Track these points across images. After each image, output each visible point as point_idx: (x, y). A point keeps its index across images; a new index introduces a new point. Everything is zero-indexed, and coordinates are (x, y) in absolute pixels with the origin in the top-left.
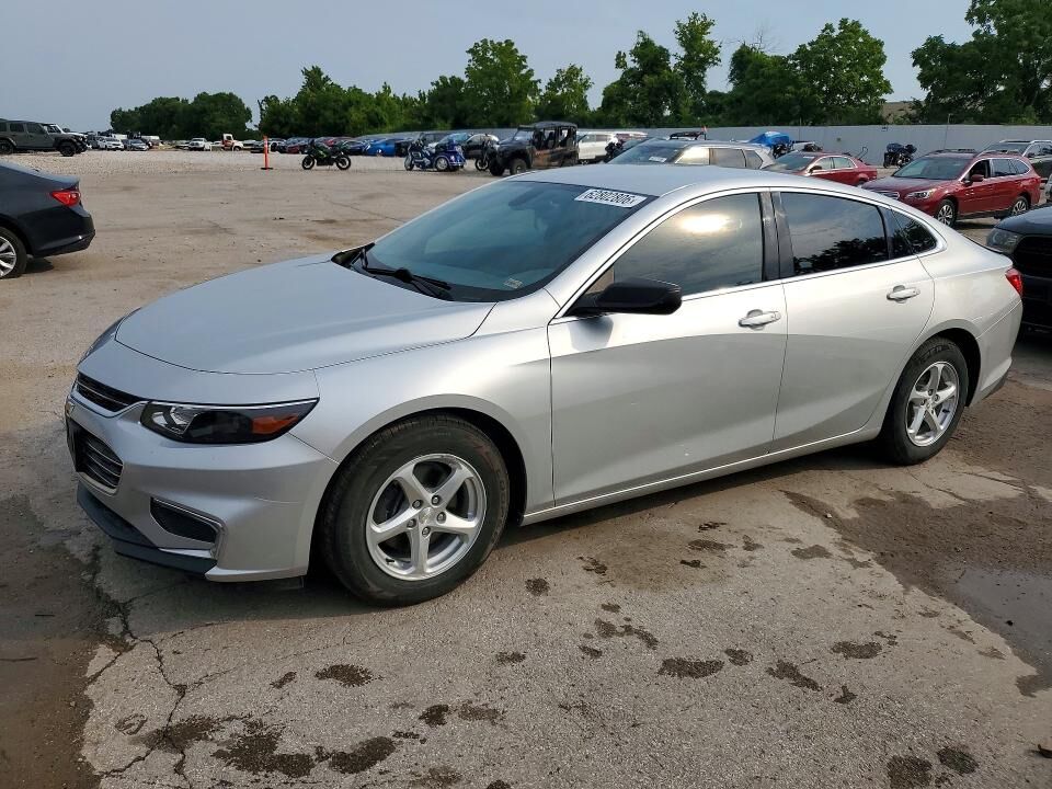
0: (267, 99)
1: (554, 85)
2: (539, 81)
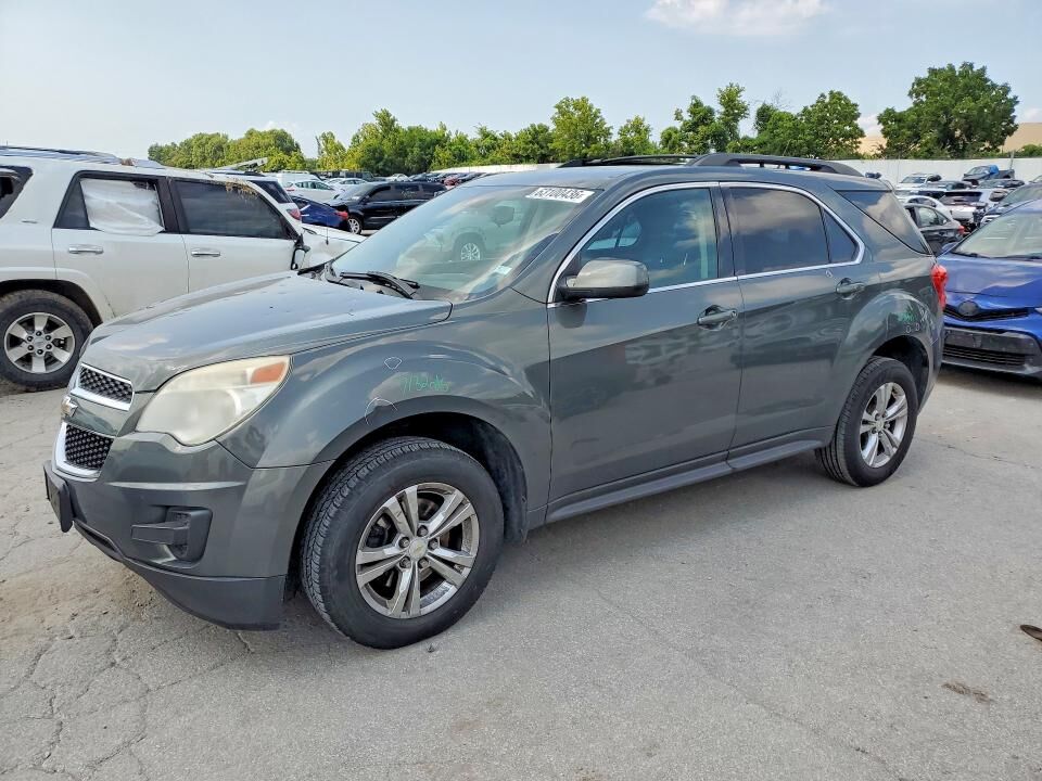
0: (324, 136)
1: (623, 132)
2: (611, 127)
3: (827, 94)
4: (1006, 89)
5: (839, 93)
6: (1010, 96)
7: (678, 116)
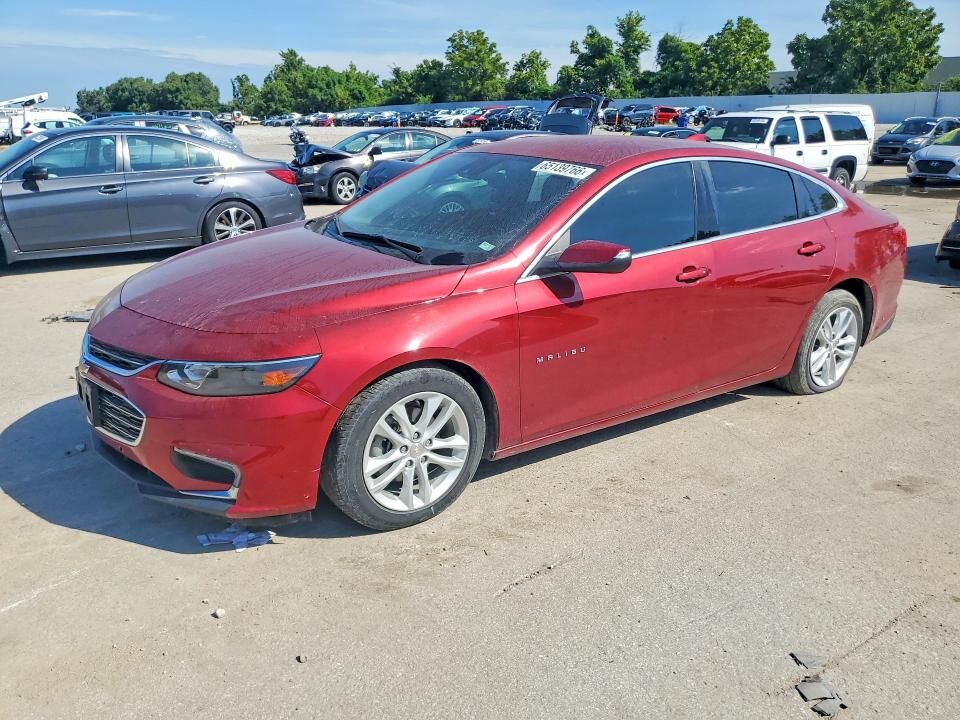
0: (238, 78)
1: (520, 66)
2: (507, 63)
3: (735, 22)
4: (930, 15)
5: (749, 21)
6: (934, 22)
7: (574, 49)
